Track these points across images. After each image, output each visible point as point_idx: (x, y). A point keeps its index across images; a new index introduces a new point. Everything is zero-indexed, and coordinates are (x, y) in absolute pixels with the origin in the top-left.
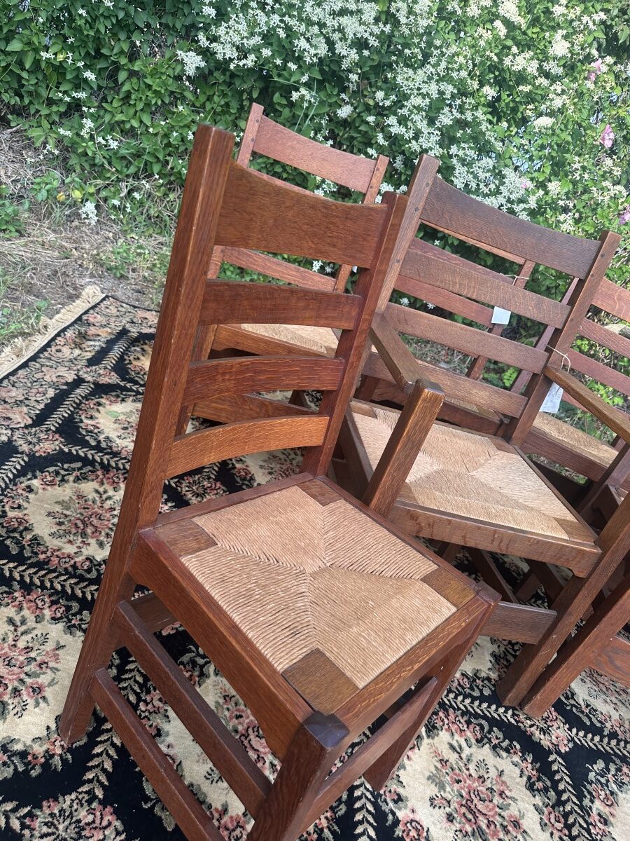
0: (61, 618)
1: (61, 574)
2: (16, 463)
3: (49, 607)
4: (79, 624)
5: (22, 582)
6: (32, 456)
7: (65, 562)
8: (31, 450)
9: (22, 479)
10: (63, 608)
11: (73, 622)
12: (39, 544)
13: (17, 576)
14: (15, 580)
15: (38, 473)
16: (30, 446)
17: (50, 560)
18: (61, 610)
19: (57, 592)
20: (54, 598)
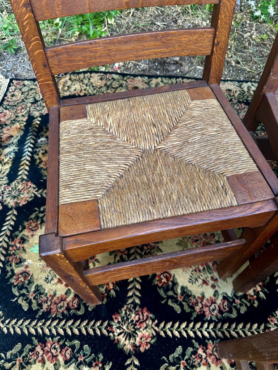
0: (71, 359)
1: (60, 320)
2: (10, 221)
3: (60, 352)
4: (84, 360)
5: (37, 336)
6: (18, 208)
7: (61, 307)
8: (16, 203)
9: (17, 233)
10: (70, 349)
11: (79, 359)
12: (41, 294)
13: (33, 331)
14: (33, 335)
15: (26, 224)
16: (15, 200)
17: (51, 309)
18: (68, 352)
19: (62, 337)
20: (61, 343)
